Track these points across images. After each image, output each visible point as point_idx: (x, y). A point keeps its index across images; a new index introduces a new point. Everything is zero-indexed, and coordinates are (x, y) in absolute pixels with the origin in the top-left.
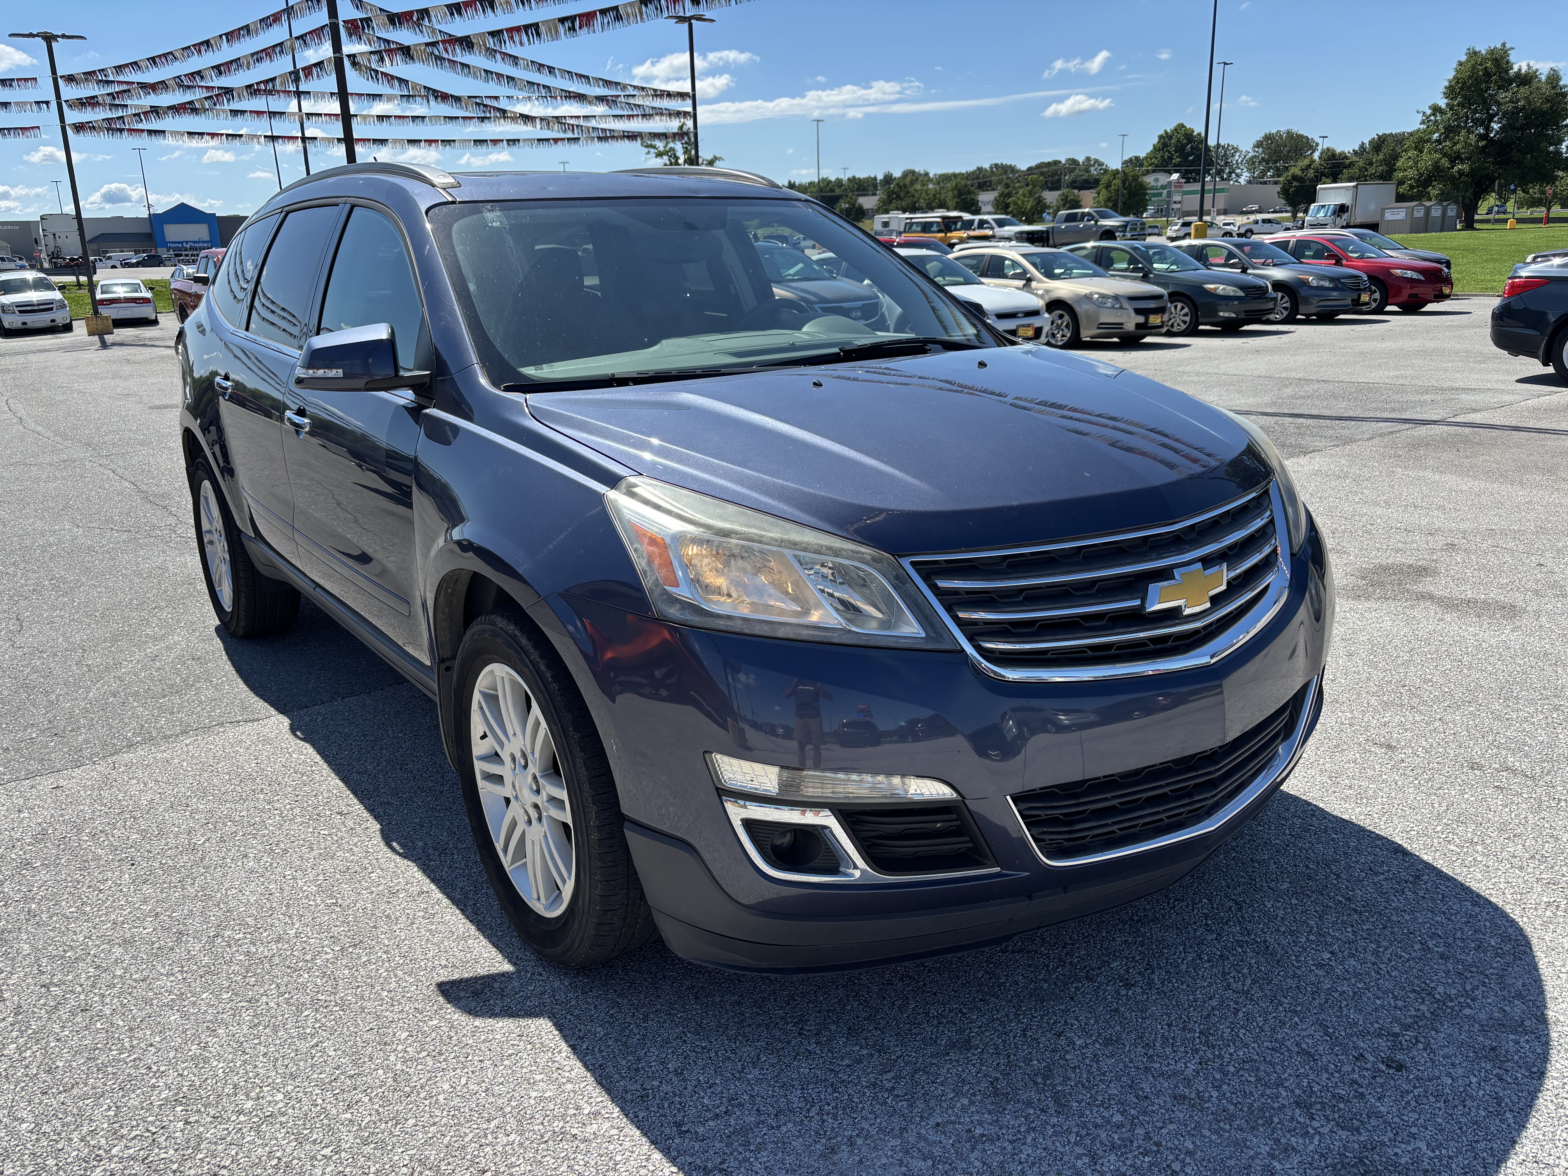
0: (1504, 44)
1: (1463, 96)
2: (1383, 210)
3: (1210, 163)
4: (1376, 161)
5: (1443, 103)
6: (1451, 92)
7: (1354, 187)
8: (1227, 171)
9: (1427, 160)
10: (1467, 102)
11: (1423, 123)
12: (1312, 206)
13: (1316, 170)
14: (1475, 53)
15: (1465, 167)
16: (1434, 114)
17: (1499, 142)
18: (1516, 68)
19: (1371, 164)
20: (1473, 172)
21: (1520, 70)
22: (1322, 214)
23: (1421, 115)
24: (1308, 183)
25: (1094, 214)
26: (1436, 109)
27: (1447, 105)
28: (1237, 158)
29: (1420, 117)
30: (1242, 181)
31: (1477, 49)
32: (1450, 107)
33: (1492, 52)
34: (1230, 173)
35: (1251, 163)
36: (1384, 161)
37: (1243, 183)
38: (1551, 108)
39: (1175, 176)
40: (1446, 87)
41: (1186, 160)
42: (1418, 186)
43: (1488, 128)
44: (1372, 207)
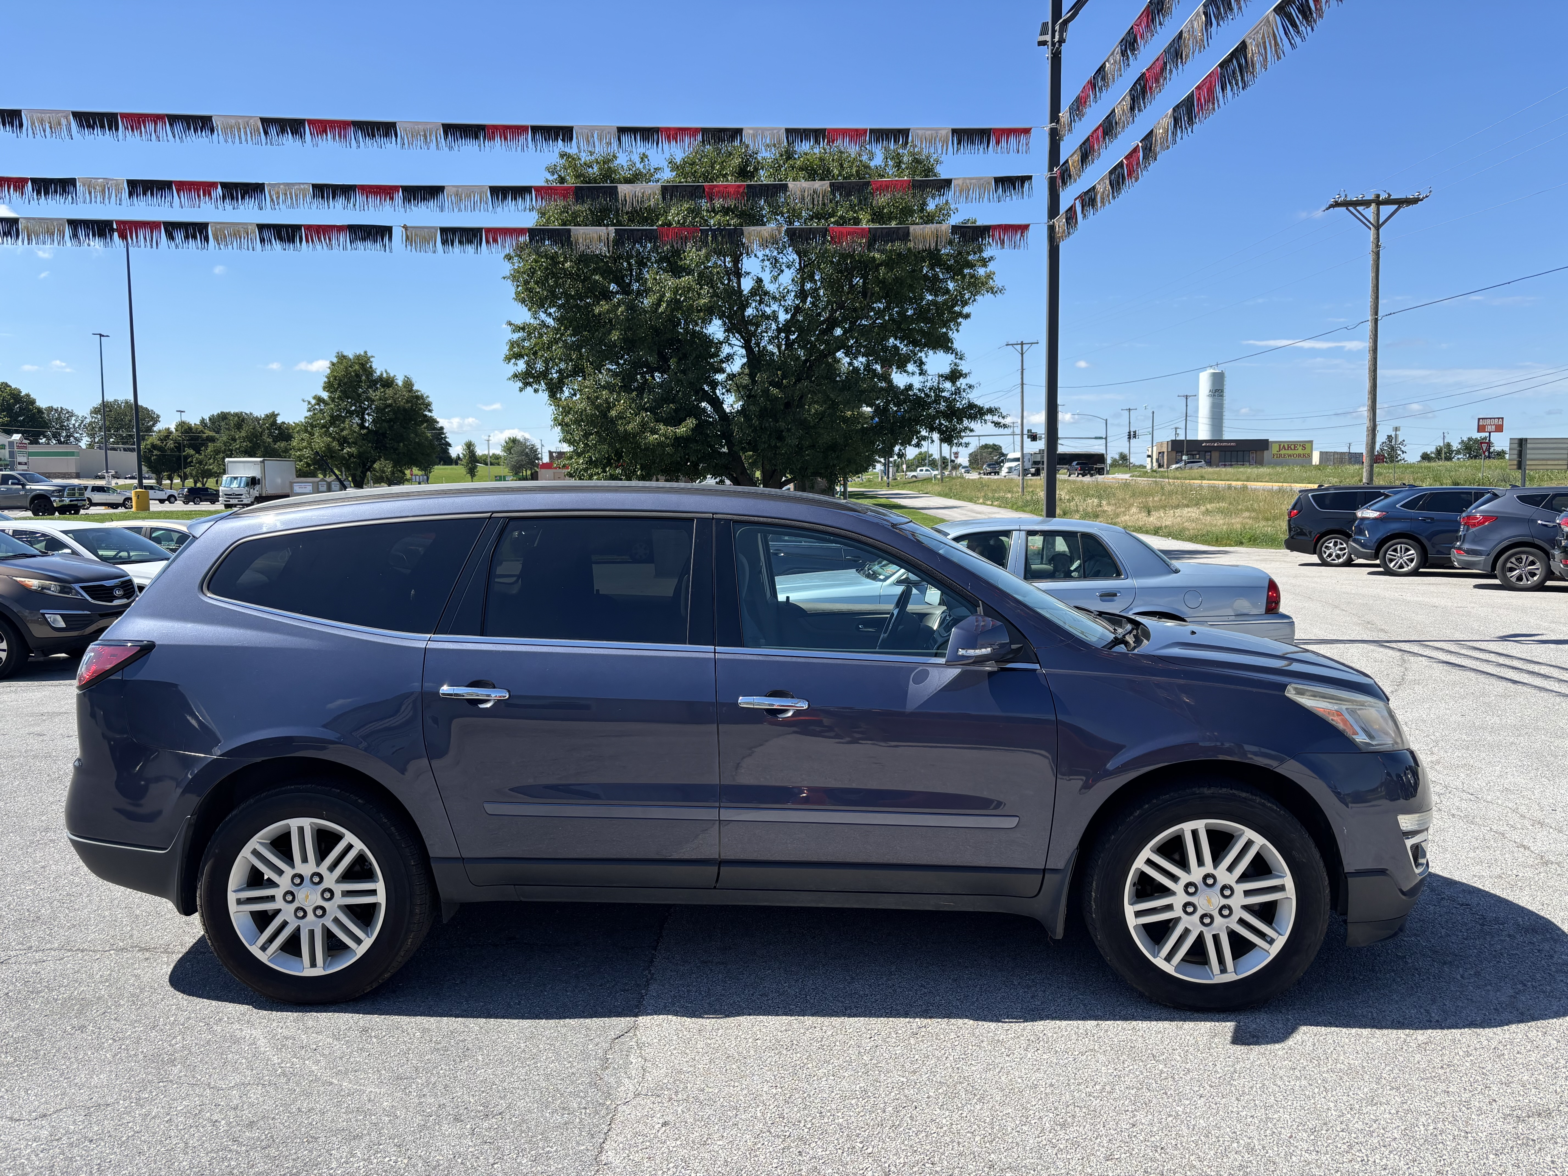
0: (365, 352)
1: (341, 391)
2: (292, 483)
3: (46, 425)
4: (240, 437)
5: (325, 395)
6: (329, 386)
7: (261, 462)
8: (64, 434)
9: (320, 442)
10: (345, 395)
11: (309, 410)
12: (225, 477)
13: (175, 441)
14: (344, 357)
15: (353, 450)
16: (318, 404)
17: (376, 433)
18: (378, 374)
19: (234, 440)
20: (360, 455)
21: (382, 374)
22: (235, 485)
23: (306, 403)
24: (169, 453)
25: (19, 477)
26: (319, 400)
27: (330, 397)
28: (73, 422)
29: (306, 406)
30: (83, 444)
31: (345, 354)
32: (332, 399)
33: (358, 357)
34: (68, 437)
35: (91, 430)
36: (247, 438)
37: (84, 447)
38: (412, 406)
39: (16, 437)
40: (325, 383)
41: (16, 420)
42: (314, 464)
43: (363, 420)
44: (279, 481)
